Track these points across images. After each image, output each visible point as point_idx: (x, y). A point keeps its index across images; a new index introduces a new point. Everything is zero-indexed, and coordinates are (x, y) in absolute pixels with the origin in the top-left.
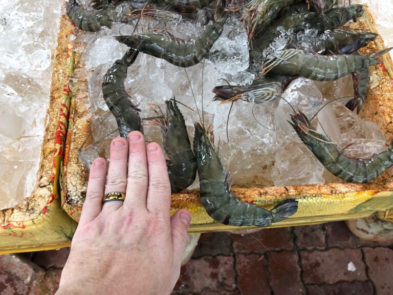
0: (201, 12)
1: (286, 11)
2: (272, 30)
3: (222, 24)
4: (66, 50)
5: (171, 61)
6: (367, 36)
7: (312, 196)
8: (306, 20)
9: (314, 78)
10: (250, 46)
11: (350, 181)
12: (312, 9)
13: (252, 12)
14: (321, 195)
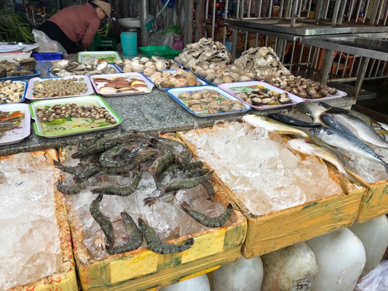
0: (131, 172)
1: (167, 167)
2: (163, 174)
3: (141, 175)
4: (62, 205)
5: (120, 195)
6: (205, 171)
7: (199, 236)
8: (177, 168)
9: (186, 188)
10: (155, 181)
11: (214, 227)
12: (178, 164)
13: (152, 168)
14: (203, 234)
